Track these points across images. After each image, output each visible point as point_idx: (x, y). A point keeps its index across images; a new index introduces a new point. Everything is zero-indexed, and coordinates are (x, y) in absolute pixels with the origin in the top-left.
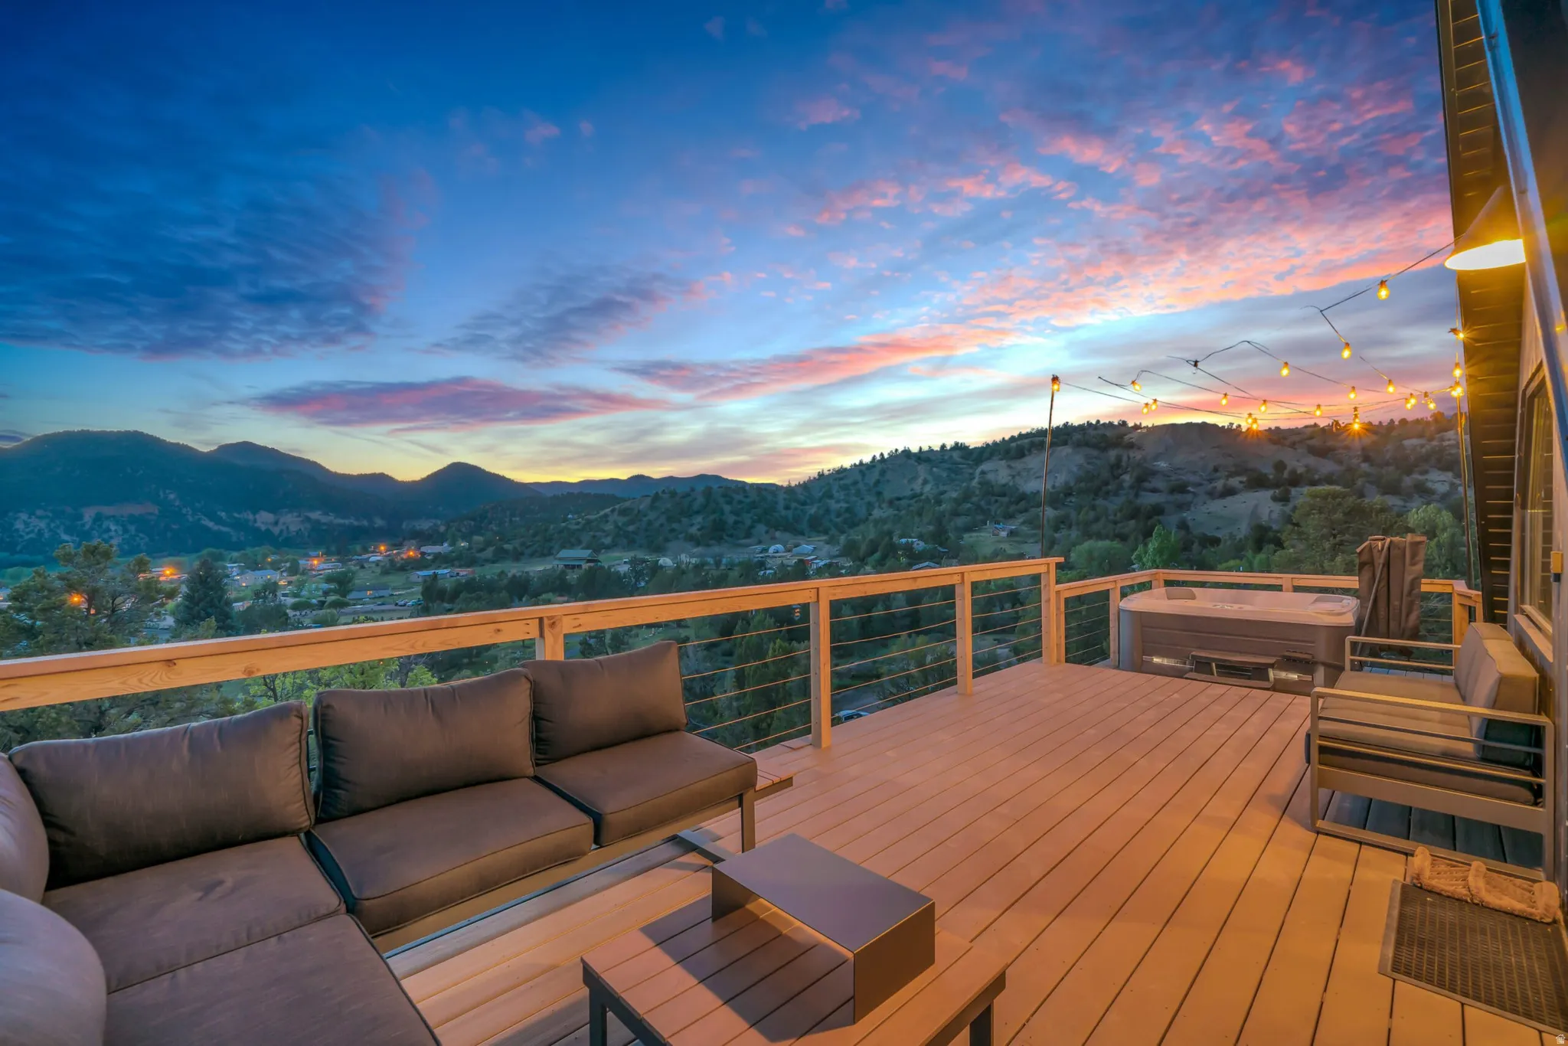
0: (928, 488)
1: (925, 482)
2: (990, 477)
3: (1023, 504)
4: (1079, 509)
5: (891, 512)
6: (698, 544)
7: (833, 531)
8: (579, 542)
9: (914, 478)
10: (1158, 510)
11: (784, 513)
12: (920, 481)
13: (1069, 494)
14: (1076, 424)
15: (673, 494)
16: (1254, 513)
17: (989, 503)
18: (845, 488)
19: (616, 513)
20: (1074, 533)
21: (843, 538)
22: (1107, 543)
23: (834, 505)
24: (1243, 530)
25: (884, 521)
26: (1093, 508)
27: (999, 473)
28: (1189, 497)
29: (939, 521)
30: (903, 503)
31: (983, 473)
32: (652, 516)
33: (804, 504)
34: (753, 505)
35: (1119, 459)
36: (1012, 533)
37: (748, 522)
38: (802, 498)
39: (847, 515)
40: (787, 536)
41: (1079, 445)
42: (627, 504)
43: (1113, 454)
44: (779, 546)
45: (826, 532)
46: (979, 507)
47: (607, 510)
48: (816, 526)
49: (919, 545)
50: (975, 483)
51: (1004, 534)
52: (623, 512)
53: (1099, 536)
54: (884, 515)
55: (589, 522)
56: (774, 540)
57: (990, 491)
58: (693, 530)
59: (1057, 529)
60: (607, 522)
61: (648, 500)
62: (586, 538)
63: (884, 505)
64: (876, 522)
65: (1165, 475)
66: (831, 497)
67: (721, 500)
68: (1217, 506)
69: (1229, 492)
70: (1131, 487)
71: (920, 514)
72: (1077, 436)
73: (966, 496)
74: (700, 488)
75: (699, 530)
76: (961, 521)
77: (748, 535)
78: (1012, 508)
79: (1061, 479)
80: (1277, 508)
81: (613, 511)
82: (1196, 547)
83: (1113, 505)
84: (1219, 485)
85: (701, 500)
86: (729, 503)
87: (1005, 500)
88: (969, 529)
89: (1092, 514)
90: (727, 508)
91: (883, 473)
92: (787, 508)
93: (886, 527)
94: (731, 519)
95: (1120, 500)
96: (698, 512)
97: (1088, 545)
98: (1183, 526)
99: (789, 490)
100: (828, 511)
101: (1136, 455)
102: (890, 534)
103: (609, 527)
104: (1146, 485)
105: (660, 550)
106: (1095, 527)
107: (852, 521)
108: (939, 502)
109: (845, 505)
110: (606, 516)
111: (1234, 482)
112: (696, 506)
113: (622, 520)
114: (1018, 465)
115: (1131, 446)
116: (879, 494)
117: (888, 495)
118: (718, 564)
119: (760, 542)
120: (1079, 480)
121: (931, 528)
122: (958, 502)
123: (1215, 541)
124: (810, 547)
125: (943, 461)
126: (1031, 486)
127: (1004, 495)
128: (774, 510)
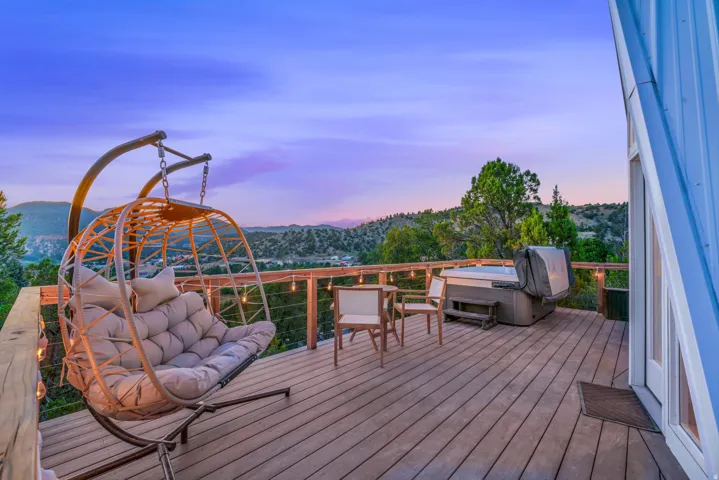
11: (343, 242)
15: (293, 232)
18: (372, 231)
32: (283, 242)
34: (329, 238)
37: (326, 246)
38: (353, 235)
40: (341, 252)
42: (273, 237)
44: (336, 257)
48: (357, 248)
56: (335, 254)
67: (315, 236)
74: (306, 231)
75: (302, 249)
77: (324, 252)
85: (305, 235)
86: (318, 237)
96: (303, 241)
100: (364, 241)
109: (371, 239)
110: (262, 242)
112: (303, 238)
113: (269, 244)
119: (328, 255)
128: (338, 240)
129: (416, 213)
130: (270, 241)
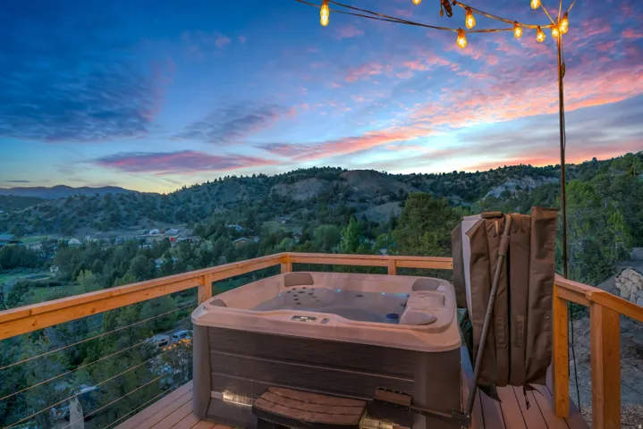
0: (245, 198)
1: (244, 194)
2: (278, 192)
3: (293, 207)
4: (320, 209)
5: (225, 210)
6: (100, 229)
7: (192, 221)
8: (6, 229)
9: (239, 192)
10: (353, 211)
11: (160, 210)
12: (241, 193)
13: (315, 202)
14: (319, 167)
15: (83, 198)
16: (392, 213)
17: (277, 206)
18: (199, 196)
19: (38, 209)
20: (317, 221)
21: (196, 225)
22: (331, 226)
23: (191, 205)
24: (387, 220)
25: (219, 215)
26: (326, 209)
27: (282, 191)
28: (367, 204)
29: (251, 215)
30: (232, 205)
31: (274, 190)
32: (66, 211)
33: (173, 205)
34: (140, 206)
35: (337, 185)
36: (288, 222)
37: (137, 215)
38: (172, 202)
39: (200, 212)
40: (161, 224)
41: (321, 178)
42: (47, 203)
43: (335, 183)
44: (156, 230)
45: (186, 222)
46: (271, 207)
47: (31, 208)
48: (181, 218)
49: (239, 228)
50: (270, 195)
51: (283, 222)
52: (43, 209)
53: (328, 223)
54: (221, 212)
55: (15, 215)
56: (153, 226)
57: (277, 199)
58: (98, 221)
59: (309, 220)
60: (30, 215)
61: (64, 201)
62: (11, 227)
63: (221, 207)
64: (216, 216)
65: (358, 194)
66: (190, 201)
67: (118, 202)
68: (378, 209)
69: (383, 202)
70: (343, 199)
71: (240, 211)
72: (319, 174)
73: (265, 202)
74: (103, 194)
75: (101, 220)
76: (262, 215)
77: (136, 224)
78: (289, 208)
79: (312, 194)
80: (400, 209)
81: (35, 208)
82: (369, 228)
83: (334, 208)
84: (378, 199)
85: (103, 202)
86: (123, 204)
87: (285, 204)
88: (267, 219)
89: (325, 212)
90: (122, 207)
91: (220, 188)
92: (162, 207)
93: (221, 219)
94: (125, 214)
95: (338, 205)
96: (101, 209)
97: (321, 227)
98: (364, 218)
99: (164, 197)
100: (188, 209)
101: (345, 184)
102: (223, 223)
103: (31, 219)
104: (349, 198)
105: (71, 234)
106: (327, 218)
107: (202, 215)
108: (251, 206)
109: (198, 206)
110: (29, 211)
111: (384, 198)
112: (100, 205)
113: (42, 214)
114: (291, 186)
115: (342, 179)
116: (218, 200)
117: (223, 201)
118: (113, 241)
119: (144, 228)
120: (320, 195)
121: (246, 219)
122: (261, 205)
123: (377, 225)
124: (176, 230)
125: (254, 183)
126: (298, 197)
127: (284, 202)
128: (153, 208)
129: (251, 176)
130: (42, 209)
